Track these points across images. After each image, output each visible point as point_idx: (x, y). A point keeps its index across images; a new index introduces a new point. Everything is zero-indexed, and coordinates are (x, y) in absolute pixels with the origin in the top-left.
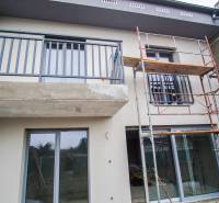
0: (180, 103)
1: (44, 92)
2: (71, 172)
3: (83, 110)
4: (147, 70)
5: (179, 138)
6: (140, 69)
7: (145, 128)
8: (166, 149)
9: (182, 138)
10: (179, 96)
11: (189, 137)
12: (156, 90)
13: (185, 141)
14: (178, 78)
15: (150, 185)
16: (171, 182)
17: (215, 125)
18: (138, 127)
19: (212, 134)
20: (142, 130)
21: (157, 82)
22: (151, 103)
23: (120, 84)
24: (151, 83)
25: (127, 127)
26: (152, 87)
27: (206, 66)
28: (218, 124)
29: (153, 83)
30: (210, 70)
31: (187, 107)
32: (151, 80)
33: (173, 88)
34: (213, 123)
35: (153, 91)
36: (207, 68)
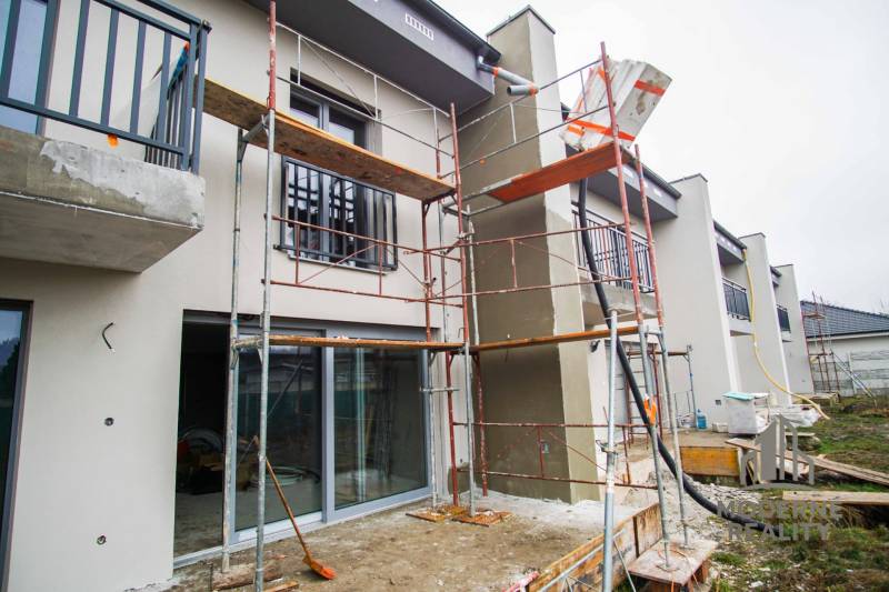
0: (362, 265)
3: (9, 229)
4: (281, 148)
5: (345, 357)
6: (261, 141)
7: (249, 321)
8: (308, 386)
9: (352, 356)
10: (362, 244)
11: (375, 356)
12: (303, 215)
13: (360, 365)
14: (370, 194)
15: (246, 485)
16: (309, 473)
17: (435, 330)
18: (228, 315)
19: (425, 352)
20: (239, 326)
21: (308, 191)
22: (279, 248)
23: (178, 168)
24: (291, 191)
25: (187, 313)
26: (290, 202)
27: (440, 181)
28: (442, 329)
29: (296, 192)
30: (447, 195)
31: (377, 278)
32: (290, 179)
33: (352, 221)
34: (432, 325)
35: (291, 216)
36: (443, 185)
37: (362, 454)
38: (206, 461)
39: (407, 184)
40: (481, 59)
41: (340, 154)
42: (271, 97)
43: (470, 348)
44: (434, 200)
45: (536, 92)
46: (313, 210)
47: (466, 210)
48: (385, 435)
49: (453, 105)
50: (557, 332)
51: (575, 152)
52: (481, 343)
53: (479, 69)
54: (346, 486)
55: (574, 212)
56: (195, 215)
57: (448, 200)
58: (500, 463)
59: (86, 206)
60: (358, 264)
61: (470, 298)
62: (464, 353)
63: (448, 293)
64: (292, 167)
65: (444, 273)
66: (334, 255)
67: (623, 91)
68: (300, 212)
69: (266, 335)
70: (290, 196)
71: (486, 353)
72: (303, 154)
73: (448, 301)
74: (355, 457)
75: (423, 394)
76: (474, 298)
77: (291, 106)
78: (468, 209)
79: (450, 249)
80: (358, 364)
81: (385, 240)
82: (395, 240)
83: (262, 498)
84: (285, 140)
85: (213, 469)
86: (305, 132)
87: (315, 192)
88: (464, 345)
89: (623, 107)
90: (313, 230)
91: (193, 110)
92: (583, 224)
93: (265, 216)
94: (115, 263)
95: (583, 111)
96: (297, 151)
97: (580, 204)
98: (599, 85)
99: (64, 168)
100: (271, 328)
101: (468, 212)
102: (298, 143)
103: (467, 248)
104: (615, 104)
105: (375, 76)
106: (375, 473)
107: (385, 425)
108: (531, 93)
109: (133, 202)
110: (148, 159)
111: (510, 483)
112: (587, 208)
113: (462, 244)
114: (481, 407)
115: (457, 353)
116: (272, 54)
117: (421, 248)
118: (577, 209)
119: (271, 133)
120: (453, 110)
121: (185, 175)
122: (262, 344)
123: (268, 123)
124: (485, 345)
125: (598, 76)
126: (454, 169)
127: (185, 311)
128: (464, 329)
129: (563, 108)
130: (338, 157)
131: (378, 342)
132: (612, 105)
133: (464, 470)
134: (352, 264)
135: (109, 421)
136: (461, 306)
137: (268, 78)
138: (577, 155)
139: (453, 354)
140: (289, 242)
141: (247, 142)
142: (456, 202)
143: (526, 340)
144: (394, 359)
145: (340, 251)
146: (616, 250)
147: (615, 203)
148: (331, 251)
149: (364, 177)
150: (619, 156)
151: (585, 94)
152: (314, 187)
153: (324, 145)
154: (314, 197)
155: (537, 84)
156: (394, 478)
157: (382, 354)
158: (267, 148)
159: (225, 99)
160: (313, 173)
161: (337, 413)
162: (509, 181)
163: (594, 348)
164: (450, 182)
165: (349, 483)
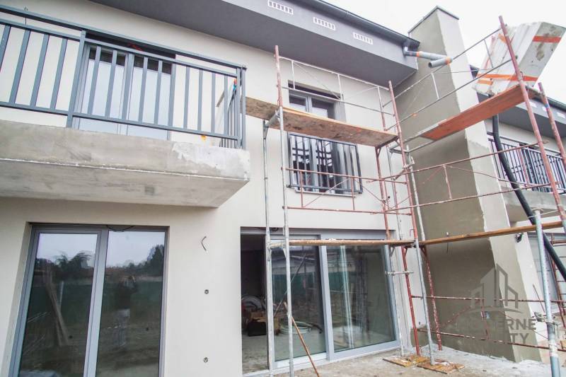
0: (339, 192)
1: (77, 149)
2: (126, 312)
3: (158, 190)
4: (288, 127)
5: (334, 252)
6: (276, 125)
7: (275, 231)
8: (311, 270)
9: (338, 252)
10: (338, 179)
11: (350, 250)
12: (302, 166)
13: (343, 256)
14: (341, 148)
15: (277, 333)
16: (315, 327)
17: (392, 231)
18: (264, 229)
19: (387, 247)
20: (271, 235)
21: (304, 150)
22: (290, 187)
23: (235, 148)
24: (294, 152)
25: (243, 228)
26: (294, 158)
27: (386, 132)
28: (397, 231)
29: (297, 152)
30: (392, 140)
31: (351, 200)
32: (293, 145)
33: (330, 165)
34: (390, 228)
35: (295, 167)
36: (389, 135)
37: (349, 315)
38: (254, 316)
39: (365, 137)
40: (406, 49)
41: (321, 125)
42: (280, 99)
43: (420, 243)
44: (383, 145)
45: (451, 61)
46: (307, 161)
47: (406, 149)
48: (363, 304)
49: (390, 82)
50: (487, 229)
51: (486, 97)
52: (426, 239)
53: (405, 55)
54: (340, 337)
55: (490, 140)
56: (246, 172)
57: (393, 144)
58: (450, 326)
59: (194, 174)
60: (337, 192)
61: (415, 208)
62: (415, 247)
63: (399, 206)
64: (293, 137)
65: (395, 193)
66: (322, 187)
67: (523, 47)
68: (300, 163)
69: (287, 239)
70: (294, 155)
71: (431, 245)
72: (300, 129)
73: (400, 211)
74: (345, 318)
75: (387, 275)
76: (418, 208)
77: (290, 102)
78: (408, 147)
79: (398, 176)
80: (342, 255)
81: (353, 174)
82: (360, 175)
83: (291, 342)
84: (289, 122)
85: (259, 321)
86: (300, 116)
87: (307, 151)
88: (415, 241)
89: (524, 58)
90: (308, 173)
91: (241, 115)
92: (499, 148)
93: (282, 169)
94: (206, 203)
95: (489, 67)
96: (296, 128)
97: (494, 134)
98: (501, 47)
99: (183, 156)
100: (290, 235)
101: (408, 150)
102: (296, 123)
103: (410, 174)
104: (516, 57)
105: (339, 74)
106: (358, 329)
107: (362, 296)
108: (446, 63)
109: (215, 169)
110: (221, 145)
111: (459, 342)
112: (500, 135)
113: (406, 172)
114: (431, 285)
115: (410, 247)
116: (278, 75)
117: (378, 178)
118: (492, 137)
119: (281, 120)
120: (391, 85)
121: (239, 151)
122: (285, 246)
123: (279, 115)
124: (430, 241)
125: (500, 40)
126: (395, 123)
127: (241, 227)
128: (414, 230)
129: (472, 69)
130: (320, 128)
131: (355, 241)
132: (514, 58)
133: (424, 330)
134: (333, 192)
135: (207, 291)
136: (410, 215)
137: (277, 89)
138: (489, 99)
139: (406, 248)
140: (294, 182)
141: (268, 127)
142: (399, 145)
143: (463, 236)
144: (365, 251)
145: (325, 185)
146: (530, 163)
147: (528, 129)
148: (320, 185)
149: (337, 137)
150: (526, 94)
151: (490, 55)
152: (307, 147)
153: (312, 122)
154: (307, 153)
155: (450, 56)
156: (371, 333)
157: (356, 249)
158: (279, 128)
159: (255, 105)
160: (305, 139)
161: (332, 287)
162: (436, 125)
163: (519, 239)
164: (393, 132)
165: (341, 334)
